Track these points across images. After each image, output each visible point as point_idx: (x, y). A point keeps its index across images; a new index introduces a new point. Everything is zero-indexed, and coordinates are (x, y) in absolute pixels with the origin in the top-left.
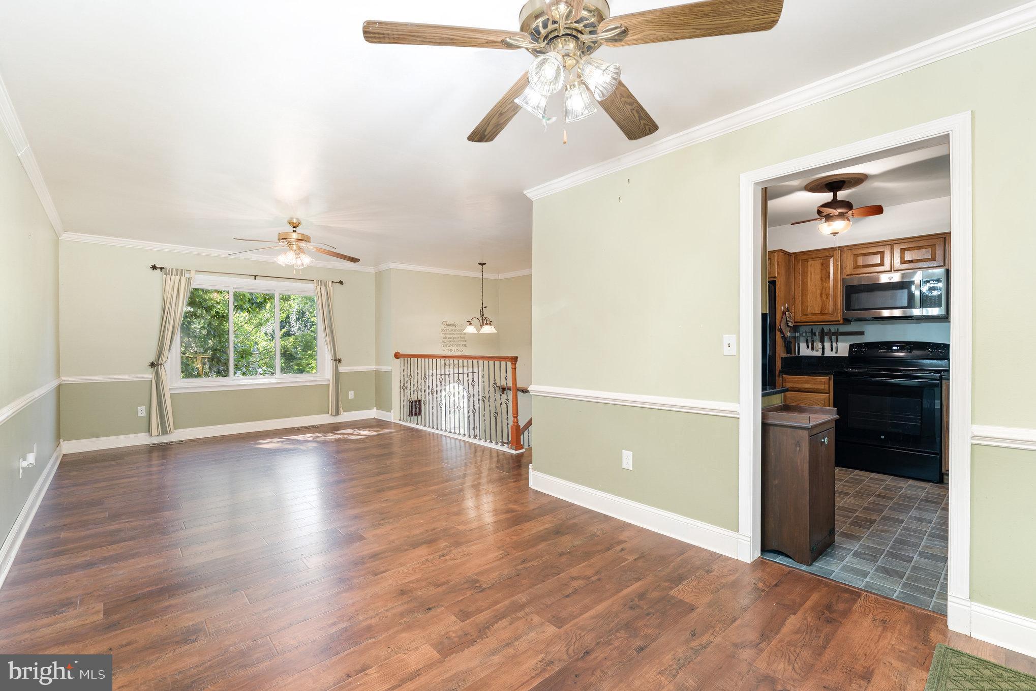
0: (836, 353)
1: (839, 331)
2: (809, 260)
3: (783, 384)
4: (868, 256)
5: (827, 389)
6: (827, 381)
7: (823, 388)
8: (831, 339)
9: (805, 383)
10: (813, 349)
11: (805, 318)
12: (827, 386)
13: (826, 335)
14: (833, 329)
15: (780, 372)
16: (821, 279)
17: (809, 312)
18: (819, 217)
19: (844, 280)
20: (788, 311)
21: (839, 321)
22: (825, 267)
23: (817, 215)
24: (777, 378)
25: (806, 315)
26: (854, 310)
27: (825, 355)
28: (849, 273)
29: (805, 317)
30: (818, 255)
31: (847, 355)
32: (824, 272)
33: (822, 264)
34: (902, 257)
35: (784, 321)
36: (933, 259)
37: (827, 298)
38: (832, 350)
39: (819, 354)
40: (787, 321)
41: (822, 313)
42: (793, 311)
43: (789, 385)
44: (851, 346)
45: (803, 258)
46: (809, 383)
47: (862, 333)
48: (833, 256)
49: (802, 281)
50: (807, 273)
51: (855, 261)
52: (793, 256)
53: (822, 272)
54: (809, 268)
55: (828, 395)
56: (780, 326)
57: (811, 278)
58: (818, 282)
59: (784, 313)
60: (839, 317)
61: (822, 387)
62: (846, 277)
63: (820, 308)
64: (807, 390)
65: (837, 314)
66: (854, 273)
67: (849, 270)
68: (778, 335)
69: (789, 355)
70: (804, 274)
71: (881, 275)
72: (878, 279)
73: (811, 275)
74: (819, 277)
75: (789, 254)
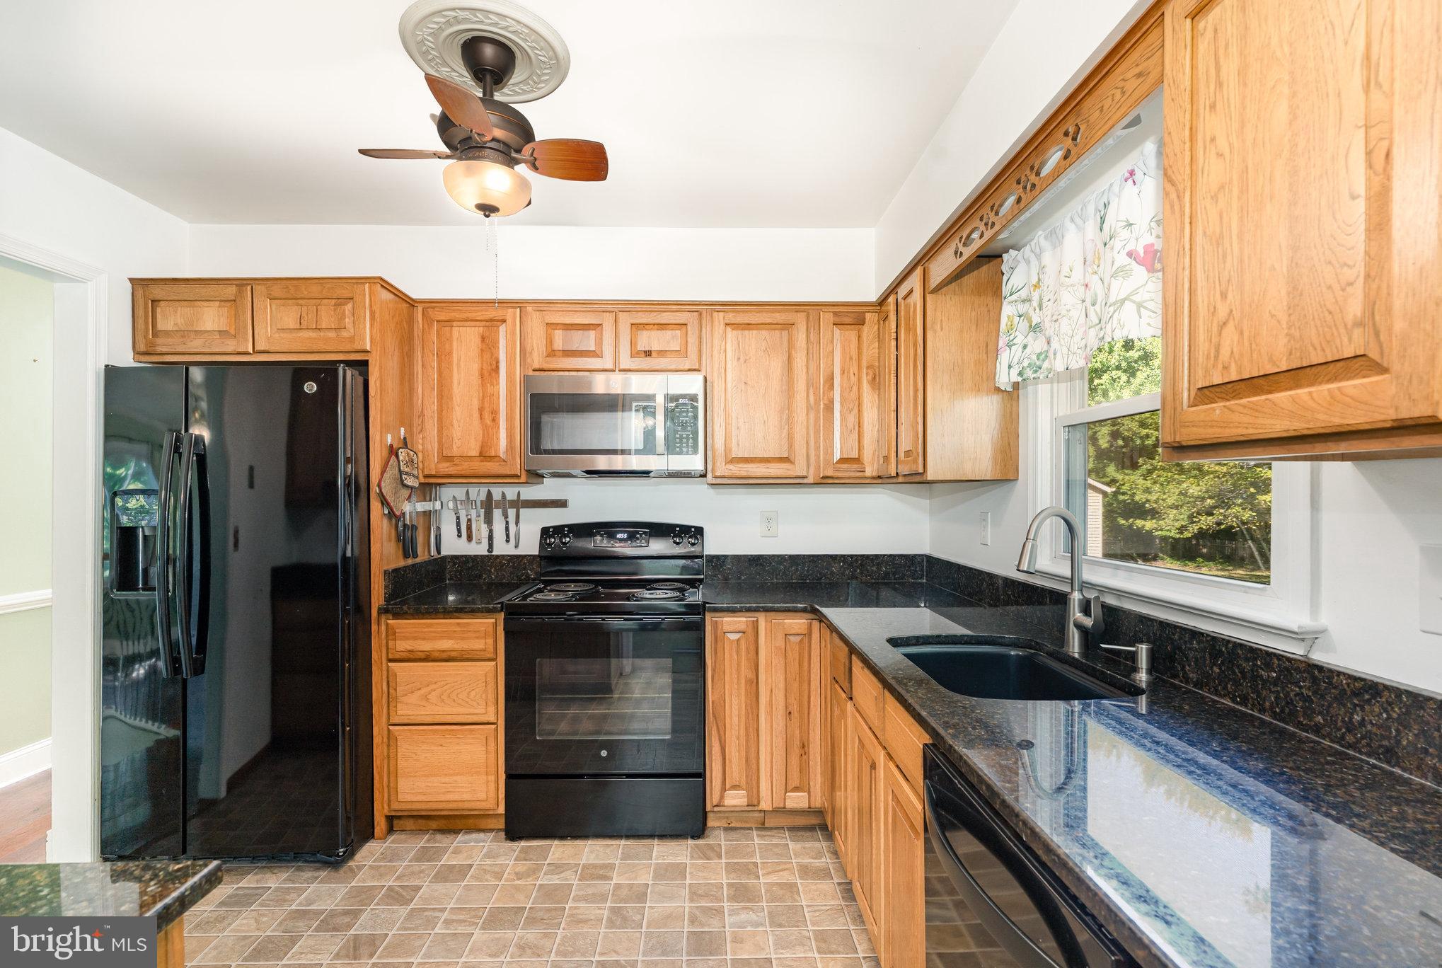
0: (516, 546)
1: (522, 498)
2: (455, 324)
3: (387, 643)
4: (572, 332)
5: (491, 648)
6: (491, 629)
7: (482, 646)
8: (506, 516)
9: (441, 638)
10: (470, 538)
11: (445, 468)
12: (490, 641)
13: (496, 507)
14: (511, 493)
15: (383, 611)
16: (482, 376)
17: (455, 452)
18: (443, 149)
19: (527, 380)
20: (405, 445)
21: (518, 477)
22: (488, 344)
23: (433, 129)
24: (374, 627)
25: (449, 459)
26: (547, 452)
27: (494, 553)
28: (537, 366)
29: (448, 464)
30: (474, 314)
31: (535, 551)
32: (487, 356)
33: (483, 338)
34: (633, 343)
35: (391, 473)
36: (683, 353)
37: (494, 420)
38: (508, 541)
39: (480, 549)
40: (401, 472)
41: (483, 456)
42: (420, 447)
43: (402, 646)
44: (545, 532)
45: (443, 316)
46: (450, 638)
47: (562, 504)
48: (504, 321)
49: (440, 374)
50: (450, 353)
51: (550, 341)
52: (420, 309)
53: (482, 357)
54: (455, 343)
55: (493, 663)
56: (379, 486)
57: (459, 366)
58: (475, 380)
59: (393, 451)
60: (516, 467)
61: (477, 645)
62: (531, 373)
63: (479, 444)
64: (444, 656)
65: (514, 458)
66: (545, 366)
67: (537, 360)
68: (376, 506)
69: (410, 561)
70: (444, 356)
71: (597, 376)
72: (590, 384)
73: (459, 360)
74: (475, 367)
75: (412, 303)
